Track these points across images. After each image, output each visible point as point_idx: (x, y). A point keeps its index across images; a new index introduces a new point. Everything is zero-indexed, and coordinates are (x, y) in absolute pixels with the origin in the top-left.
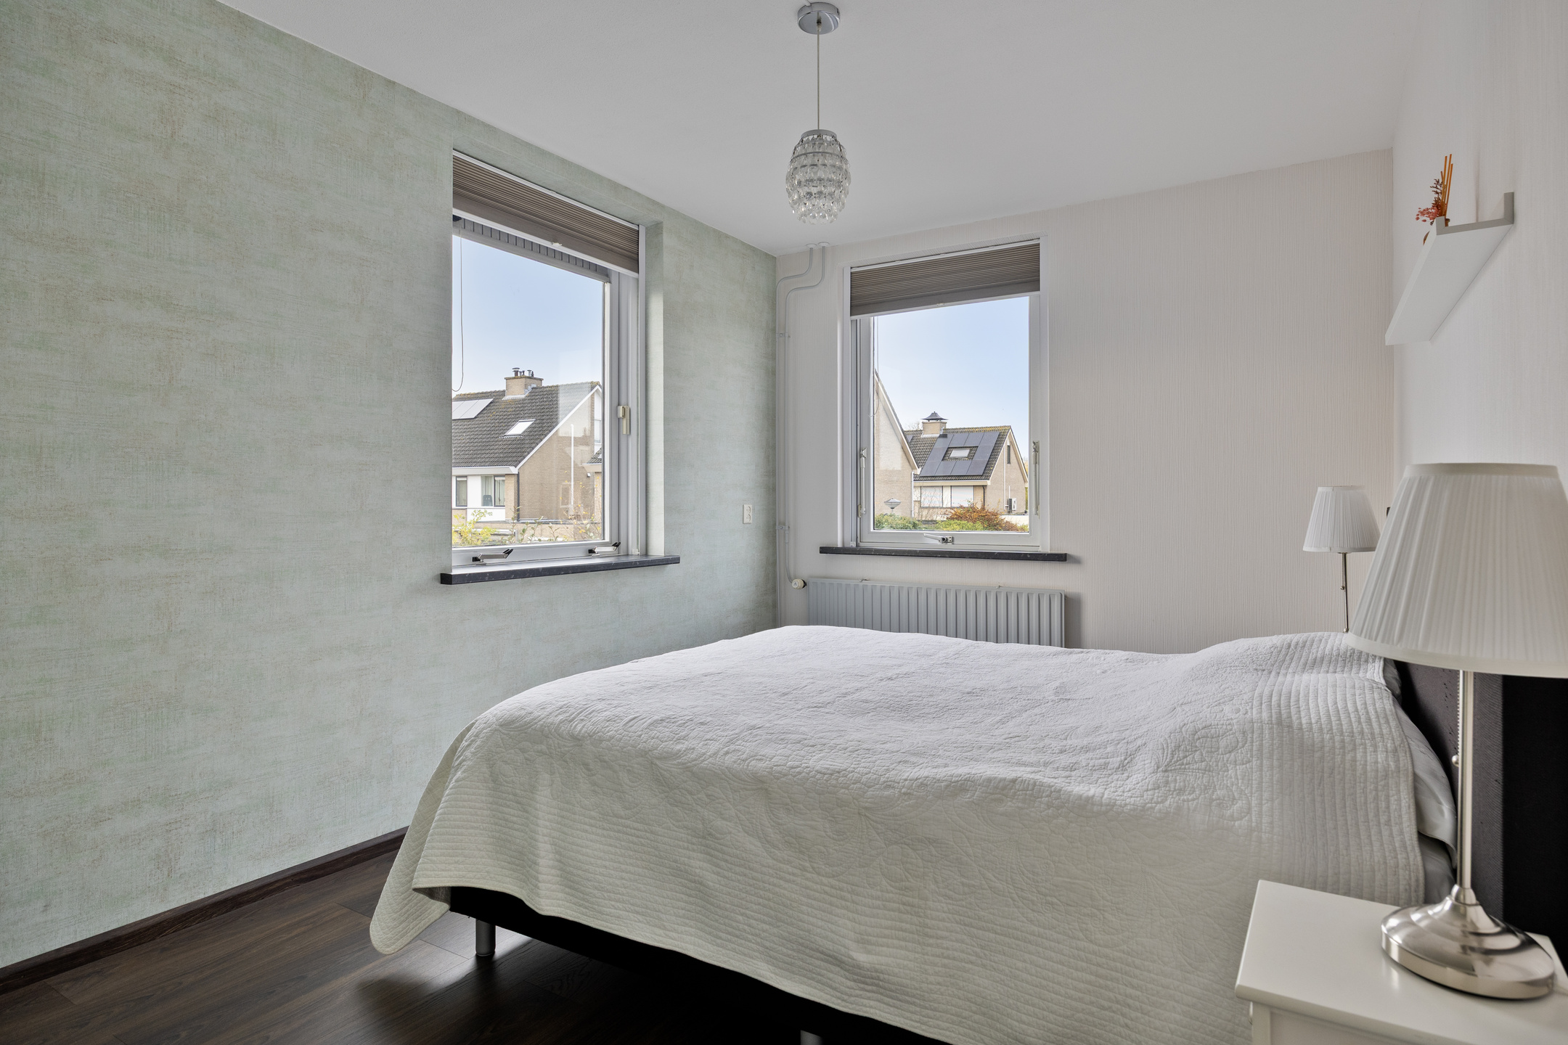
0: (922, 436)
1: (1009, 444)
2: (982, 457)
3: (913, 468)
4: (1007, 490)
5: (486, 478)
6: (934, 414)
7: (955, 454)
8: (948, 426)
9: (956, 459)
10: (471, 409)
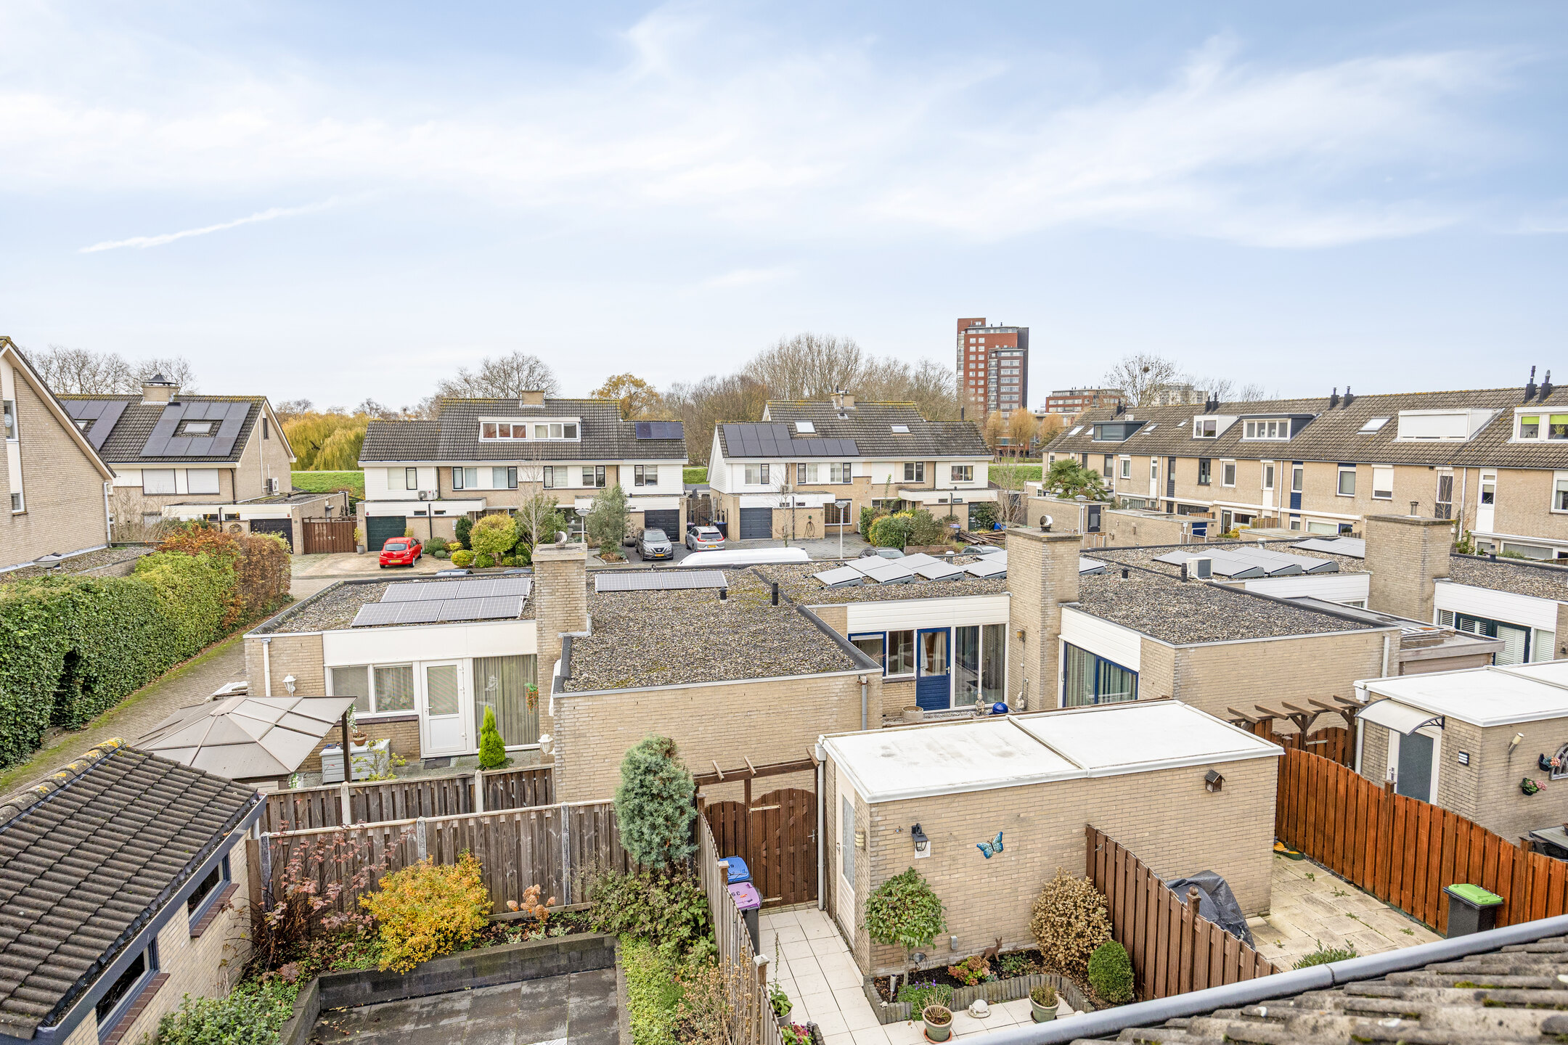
0: (143, 403)
1: (265, 417)
2: (229, 432)
3: (105, 478)
4: (266, 469)
6: (160, 375)
7: (190, 428)
8: (183, 392)
9: (192, 434)
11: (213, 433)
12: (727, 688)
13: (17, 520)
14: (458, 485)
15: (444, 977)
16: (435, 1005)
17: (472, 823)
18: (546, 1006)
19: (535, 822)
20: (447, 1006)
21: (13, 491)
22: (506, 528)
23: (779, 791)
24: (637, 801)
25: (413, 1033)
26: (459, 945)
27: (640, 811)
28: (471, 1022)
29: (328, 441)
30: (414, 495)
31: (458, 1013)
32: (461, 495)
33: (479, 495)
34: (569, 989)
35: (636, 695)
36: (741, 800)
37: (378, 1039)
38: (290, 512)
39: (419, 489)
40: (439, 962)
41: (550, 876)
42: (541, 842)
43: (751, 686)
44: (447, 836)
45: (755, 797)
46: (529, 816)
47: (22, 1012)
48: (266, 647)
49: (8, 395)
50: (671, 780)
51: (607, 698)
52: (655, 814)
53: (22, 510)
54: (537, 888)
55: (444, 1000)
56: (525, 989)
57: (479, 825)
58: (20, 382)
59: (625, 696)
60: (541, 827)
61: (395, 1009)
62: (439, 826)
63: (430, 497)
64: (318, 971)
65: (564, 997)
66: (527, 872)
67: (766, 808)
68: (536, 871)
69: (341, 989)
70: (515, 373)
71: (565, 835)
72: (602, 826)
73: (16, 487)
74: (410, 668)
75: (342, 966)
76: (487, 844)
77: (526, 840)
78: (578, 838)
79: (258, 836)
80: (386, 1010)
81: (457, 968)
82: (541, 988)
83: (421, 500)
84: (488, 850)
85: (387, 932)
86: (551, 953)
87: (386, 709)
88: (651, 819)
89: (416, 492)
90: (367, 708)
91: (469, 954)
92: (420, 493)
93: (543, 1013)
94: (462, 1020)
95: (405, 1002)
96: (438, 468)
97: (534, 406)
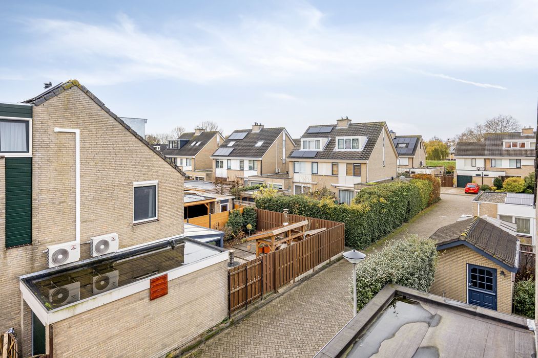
1: (420, 142)
4: (420, 158)
5: (250, 161)
7: (400, 145)
8: (397, 135)
9: (401, 147)
10: (241, 136)
11: (407, 147)
13: (384, 168)
14: (493, 165)
22: (520, 183)
30: (475, 168)
32: (494, 169)
33: (502, 170)
39: (477, 167)
49: (384, 136)
53: (384, 165)
63: (481, 169)
70: (500, 123)
73: (384, 159)
83: (479, 170)
89: (476, 168)
92: (477, 168)
96: (485, 159)
97: (528, 135)
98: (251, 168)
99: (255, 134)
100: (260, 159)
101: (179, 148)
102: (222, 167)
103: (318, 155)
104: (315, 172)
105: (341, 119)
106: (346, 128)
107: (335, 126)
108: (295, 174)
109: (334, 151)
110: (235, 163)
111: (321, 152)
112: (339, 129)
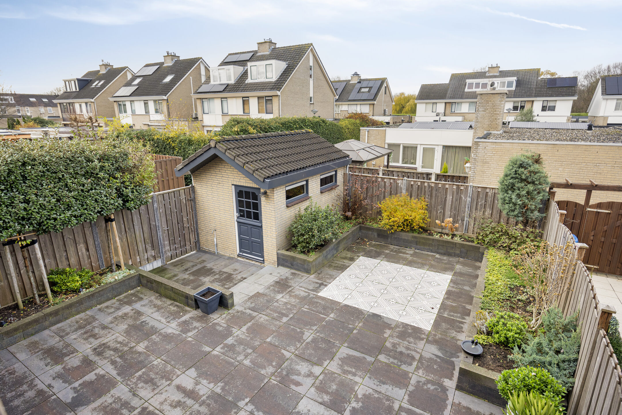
0: (350, 82)
1: (386, 86)
2: (374, 91)
3: (335, 96)
4: (384, 105)
5: (155, 101)
6: (356, 73)
7: (363, 90)
8: (362, 78)
9: (363, 92)
10: (151, 71)
11: (369, 91)
12: (584, 147)
13: (311, 105)
14: (453, 110)
15: (405, 241)
16: (399, 249)
17: (426, 184)
18: (446, 264)
19: (455, 190)
20: (404, 251)
21: (311, 96)
23: (613, 203)
24: (511, 181)
25: (388, 253)
26: (412, 230)
27: (512, 187)
28: (411, 258)
29: (407, 104)
30: (435, 114)
31: (407, 254)
32: (454, 114)
33: (461, 115)
34: (458, 262)
35: (522, 145)
36: (582, 203)
37: (375, 251)
38: (389, 119)
39: (437, 112)
40: (403, 234)
41: (459, 218)
42: (456, 200)
43: (604, 147)
44: (415, 187)
45: (592, 202)
46: (453, 187)
47: (262, 174)
48: (367, 132)
49: (311, 64)
50: (535, 173)
51: (504, 144)
52: (521, 189)
53: (312, 103)
54: (451, 219)
55: (403, 249)
56: (437, 256)
57: (429, 186)
58: (315, 59)
59: (515, 145)
60: (457, 193)
61: (384, 246)
62: (412, 183)
63: (441, 115)
64: (360, 223)
65: (455, 264)
66: (448, 213)
67: (599, 210)
68: (452, 214)
69: (367, 232)
71: (469, 199)
72: (489, 199)
73: (311, 95)
74: (417, 147)
75: (368, 224)
76: (431, 196)
77: (449, 198)
78: (475, 203)
79: (347, 172)
80: (381, 245)
81: (410, 239)
82: (445, 258)
83: (437, 116)
84: (431, 199)
85: (385, 214)
86: (452, 246)
87: (405, 163)
88: (518, 192)
90: (398, 162)
91: (415, 234)
93: (443, 265)
94: (408, 256)
95: (388, 245)
96: (446, 103)
97: (494, 74)
98: (157, 111)
99: (168, 67)
100: (165, 98)
101: (78, 90)
102: (125, 112)
103: (228, 88)
104: (225, 111)
105: (263, 41)
106: (268, 53)
107: (256, 52)
108: (204, 116)
109: (246, 82)
110: (139, 107)
111: (231, 85)
112: (259, 56)
